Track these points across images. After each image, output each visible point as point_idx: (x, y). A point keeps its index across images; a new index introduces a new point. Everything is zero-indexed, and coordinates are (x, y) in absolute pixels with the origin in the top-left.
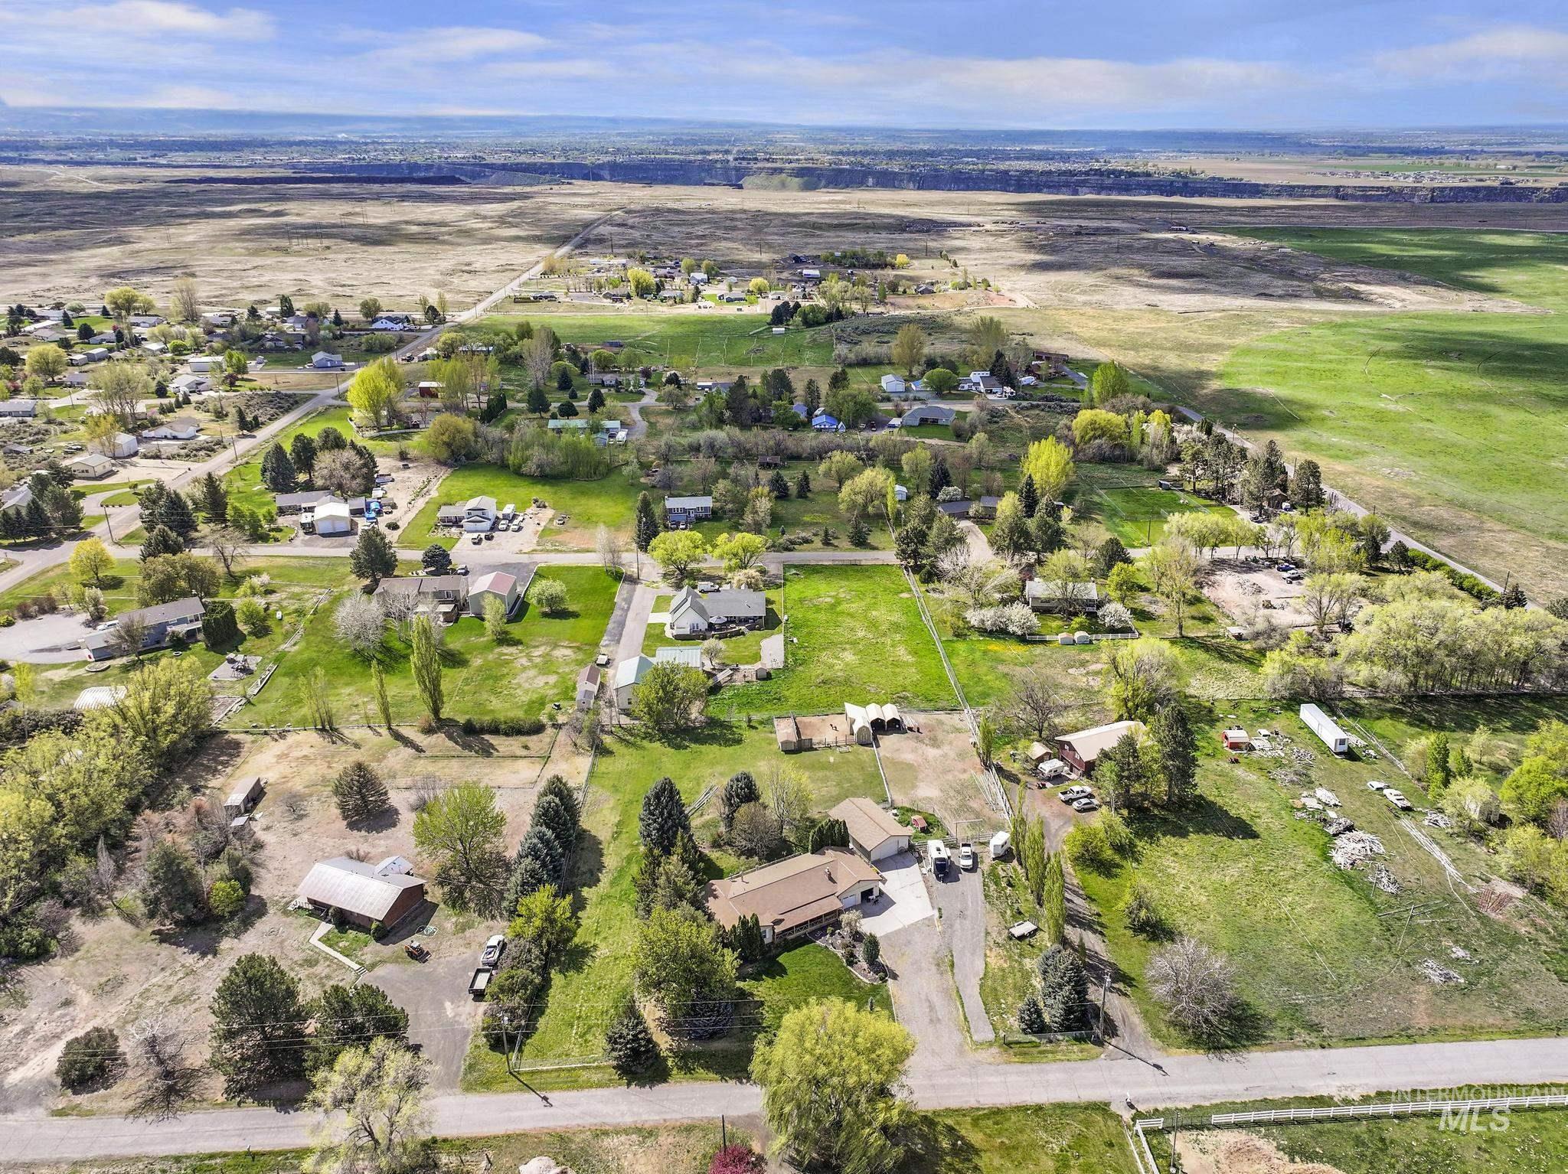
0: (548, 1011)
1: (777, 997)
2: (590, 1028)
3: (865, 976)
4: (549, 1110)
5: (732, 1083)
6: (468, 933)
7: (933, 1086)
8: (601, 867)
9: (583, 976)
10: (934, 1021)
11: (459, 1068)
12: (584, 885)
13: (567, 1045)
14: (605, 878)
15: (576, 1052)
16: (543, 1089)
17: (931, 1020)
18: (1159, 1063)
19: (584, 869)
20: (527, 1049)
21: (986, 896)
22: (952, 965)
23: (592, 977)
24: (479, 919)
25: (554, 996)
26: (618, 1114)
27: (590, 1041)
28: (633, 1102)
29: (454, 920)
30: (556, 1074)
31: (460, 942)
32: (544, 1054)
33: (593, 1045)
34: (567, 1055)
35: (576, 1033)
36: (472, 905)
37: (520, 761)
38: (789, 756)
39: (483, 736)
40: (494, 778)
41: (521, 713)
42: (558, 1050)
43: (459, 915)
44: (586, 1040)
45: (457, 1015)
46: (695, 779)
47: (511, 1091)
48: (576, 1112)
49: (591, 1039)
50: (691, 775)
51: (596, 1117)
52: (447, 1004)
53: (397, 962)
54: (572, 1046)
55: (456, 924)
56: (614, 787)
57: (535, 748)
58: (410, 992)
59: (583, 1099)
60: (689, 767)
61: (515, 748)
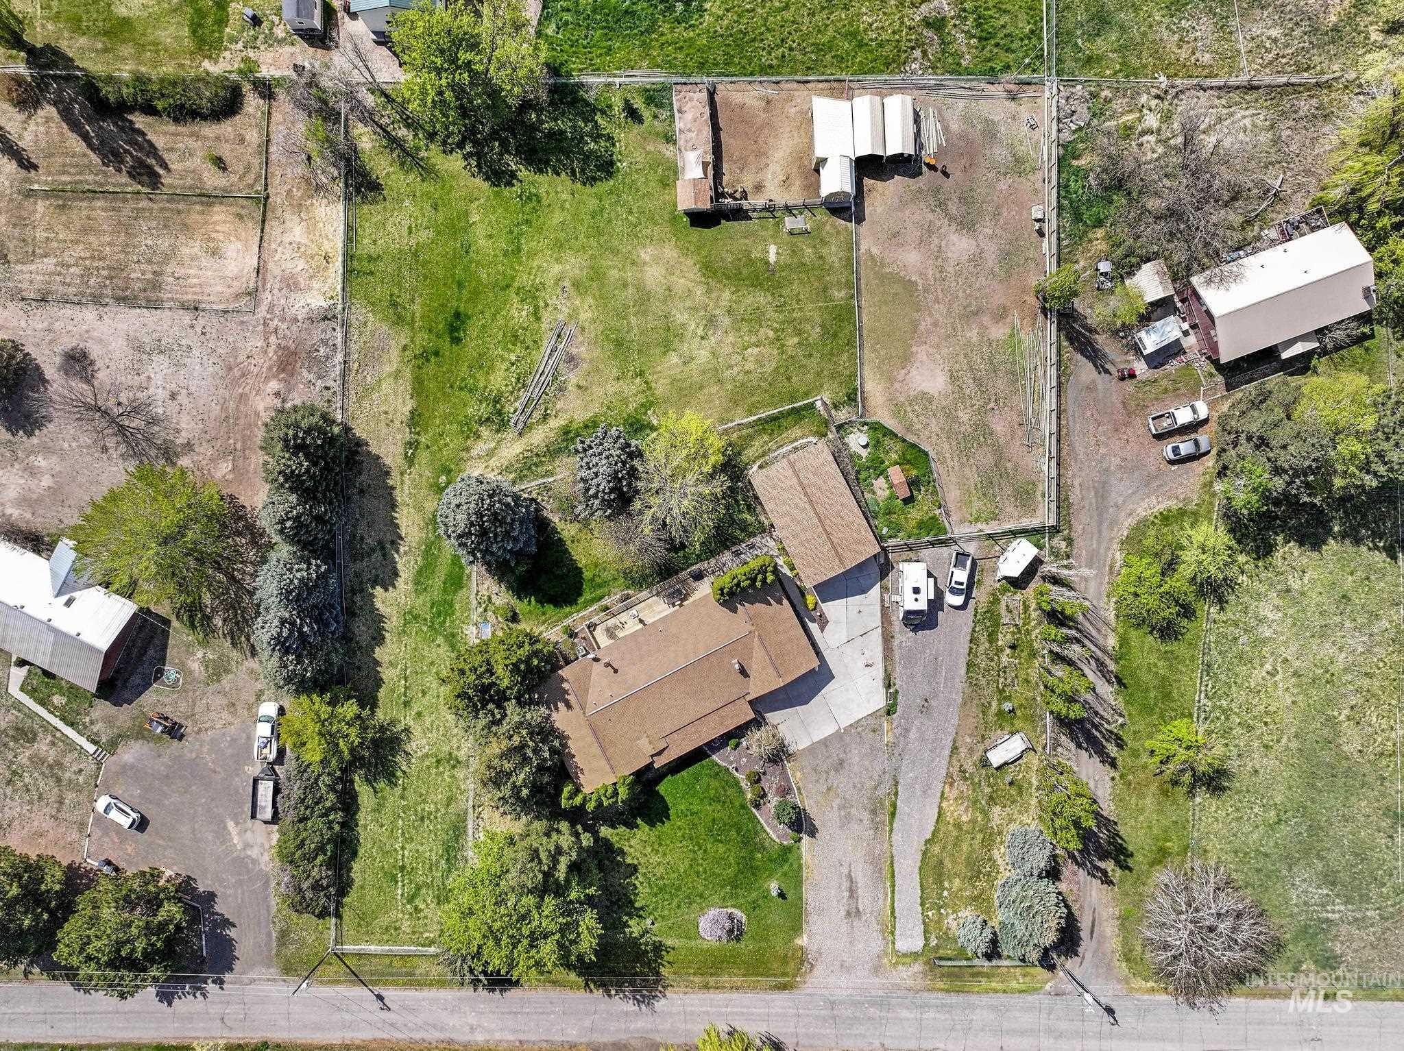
0: (361, 851)
1: (655, 859)
2: (419, 888)
3: (774, 828)
4: (385, 1015)
5: (599, 993)
6: (226, 681)
7: (834, 1017)
8: (396, 539)
9: (398, 791)
10: (853, 914)
11: (269, 935)
12: (375, 583)
13: (393, 914)
14: (406, 564)
15: (406, 926)
16: (376, 983)
17: (848, 914)
18: (1114, 1006)
19: (371, 541)
20: (346, 913)
21: (970, 665)
22: (893, 814)
23: (410, 794)
24: (235, 654)
25: (365, 826)
26: (467, 1029)
27: (421, 910)
28: (482, 1013)
29: (200, 655)
30: (387, 961)
31: (220, 701)
32: (368, 925)
33: (426, 917)
34: (396, 929)
35: (402, 895)
36: (218, 621)
37: (217, 208)
38: (697, 234)
39: (130, 117)
40: (181, 272)
41: (186, 31)
42: (384, 920)
43: (204, 643)
44: (416, 908)
45: (247, 846)
46: (531, 295)
47: (338, 982)
48: (419, 1021)
49: (422, 906)
50: (523, 280)
51: (442, 1030)
52: (231, 825)
53: (143, 737)
54: (400, 916)
55: (205, 662)
56: (394, 305)
57: (236, 166)
58: (175, 798)
59: (424, 1003)
60: (519, 250)
61: (198, 162)
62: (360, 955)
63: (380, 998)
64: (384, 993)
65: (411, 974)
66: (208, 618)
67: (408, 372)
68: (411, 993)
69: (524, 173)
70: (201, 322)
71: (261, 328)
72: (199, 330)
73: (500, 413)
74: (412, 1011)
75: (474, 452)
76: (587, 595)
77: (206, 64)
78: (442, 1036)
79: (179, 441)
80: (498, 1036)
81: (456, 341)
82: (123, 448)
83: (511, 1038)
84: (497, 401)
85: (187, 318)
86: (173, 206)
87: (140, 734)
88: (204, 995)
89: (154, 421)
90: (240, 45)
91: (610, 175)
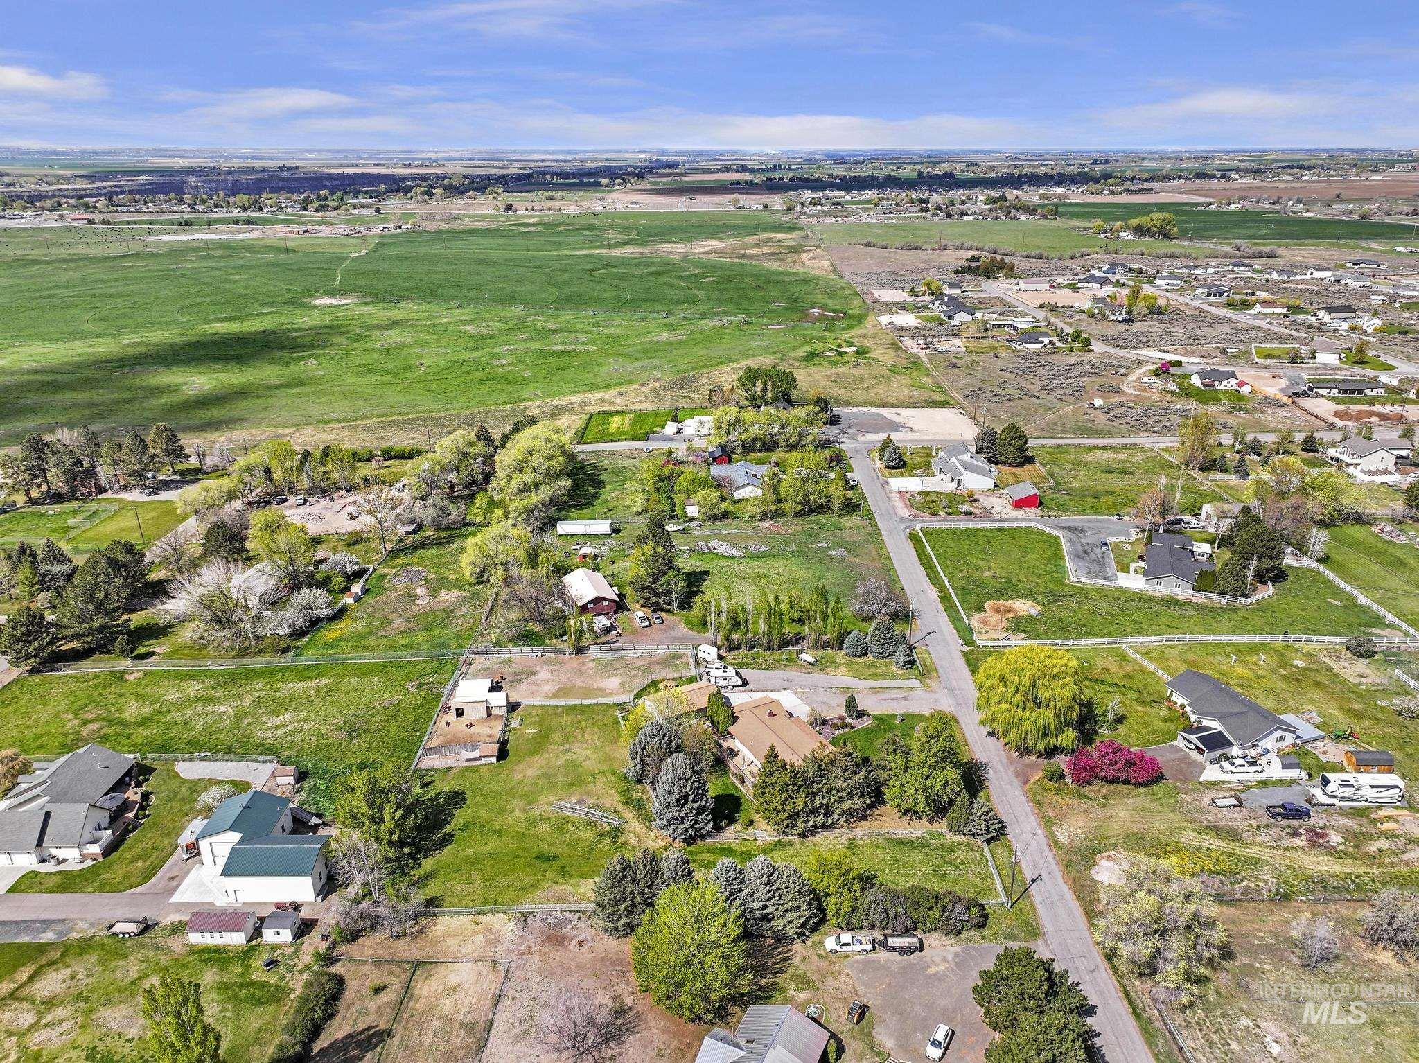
2: (947, 862)
3: (865, 722)
5: (987, 783)
6: (813, 977)
13: (970, 875)
15: (976, 869)
23: (880, 867)
24: (790, 971)
29: (793, 993)
30: (1005, 878)
31: (830, 981)
32: (983, 889)
34: (980, 874)
35: (955, 871)
36: (764, 982)
37: (416, 992)
38: (511, 757)
39: (315, 1051)
40: (465, 1009)
41: (259, 1010)
42: (977, 881)
43: (783, 990)
45: (945, 959)
46: (532, 823)
47: (1031, 904)
50: (521, 828)
53: (871, 1032)
54: (970, 872)
55: (798, 990)
56: (523, 889)
57: (385, 980)
58: (918, 1009)
60: (499, 831)
61: (374, 1004)
62: (1007, 893)
65: (1011, 865)
66: (761, 988)
67: (573, 880)
69: (448, 829)
70: (511, 993)
71: (525, 957)
72: (517, 994)
73: (609, 833)
75: (636, 844)
76: (734, 792)
77: (292, 997)
79: (611, 1004)
81: (555, 858)
82: (613, 1044)
84: (601, 835)
85: (505, 1002)
86: (405, 1020)
87: (868, 1036)
88: (1077, 984)
89: (591, 1022)
90: (288, 975)
91: (463, 793)
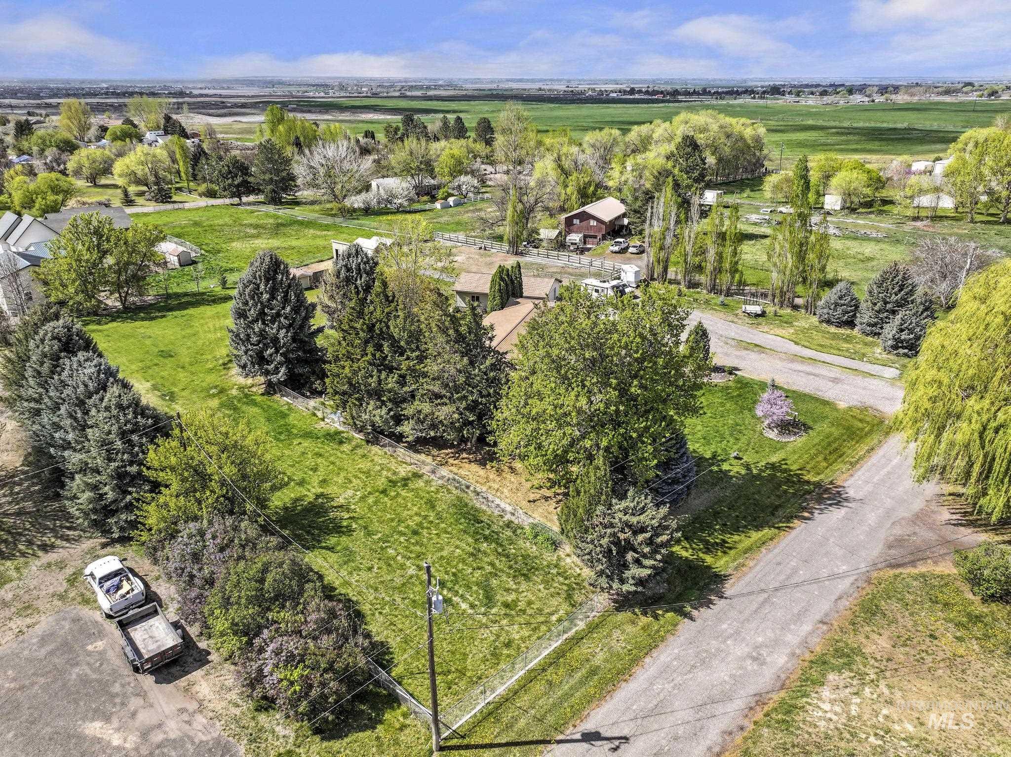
2: (485, 585)
13: (484, 634)
15: (516, 631)
16: (560, 727)
25: (347, 583)
26: (749, 665)
27: (515, 602)
28: (737, 632)
30: (539, 687)
32: (462, 673)
33: (530, 603)
34: (508, 645)
35: (472, 606)
42: (479, 650)
44: (506, 605)
48: (687, 715)
49: (510, 598)
51: (726, 697)
52: (94, 728)
54: (495, 628)
59: (657, 687)
62: (492, 713)
63: (591, 737)
64: (589, 726)
65: (593, 672)
68: (627, 691)
74: (657, 711)
78: (739, 704)
80: (792, 639)
83: (807, 628)
